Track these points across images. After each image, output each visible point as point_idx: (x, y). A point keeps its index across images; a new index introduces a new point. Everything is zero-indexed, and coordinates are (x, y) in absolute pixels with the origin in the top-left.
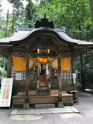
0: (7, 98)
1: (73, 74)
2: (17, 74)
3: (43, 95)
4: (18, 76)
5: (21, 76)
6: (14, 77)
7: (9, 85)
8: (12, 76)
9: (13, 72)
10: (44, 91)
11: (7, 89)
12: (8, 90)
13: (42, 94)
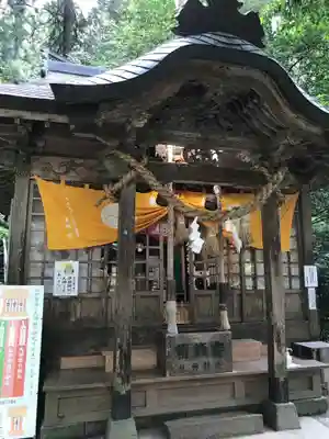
0: (18, 390)
1: (306, 268)
2: (60, 266)
3: (200, 368)
4: (63, 275)
5: (76, 274)
6: (45, 279)
7: (27, 321)
8: (32, 274)
9: (36, 256)
10: (200, 349)
12: (20, 350)
13: (195, 366)
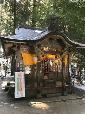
0: (22, 90)
7: (22, 78)
10: (51, 83)
11: (20, 82)
